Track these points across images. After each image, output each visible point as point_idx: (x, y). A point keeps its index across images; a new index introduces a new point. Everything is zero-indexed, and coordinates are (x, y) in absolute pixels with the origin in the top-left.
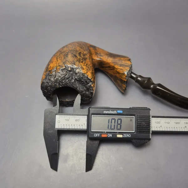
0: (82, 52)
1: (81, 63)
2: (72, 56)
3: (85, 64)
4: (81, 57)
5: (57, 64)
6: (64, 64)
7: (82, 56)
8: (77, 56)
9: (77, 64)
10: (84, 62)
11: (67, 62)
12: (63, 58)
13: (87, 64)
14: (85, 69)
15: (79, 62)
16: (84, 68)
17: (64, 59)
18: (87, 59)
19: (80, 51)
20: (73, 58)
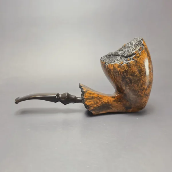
0: (130, 85)
1: (123, 70)
2: (135, 74)
3: (119, 73)
4: (128, 78)
5: (141, 58)
6: (135, 60)
7: (127, 80)
8: (131, 76)
9: (125, 67)
10: (122, 74)
11: (135, 64)
12: (141, 67)
13: (119, 74)
14: (116, 68)
15: (125, 70)
16: (118, 68)
17: (139, 66)
18: (122, 81)
19: (132, 84)
20: (133, 71)
